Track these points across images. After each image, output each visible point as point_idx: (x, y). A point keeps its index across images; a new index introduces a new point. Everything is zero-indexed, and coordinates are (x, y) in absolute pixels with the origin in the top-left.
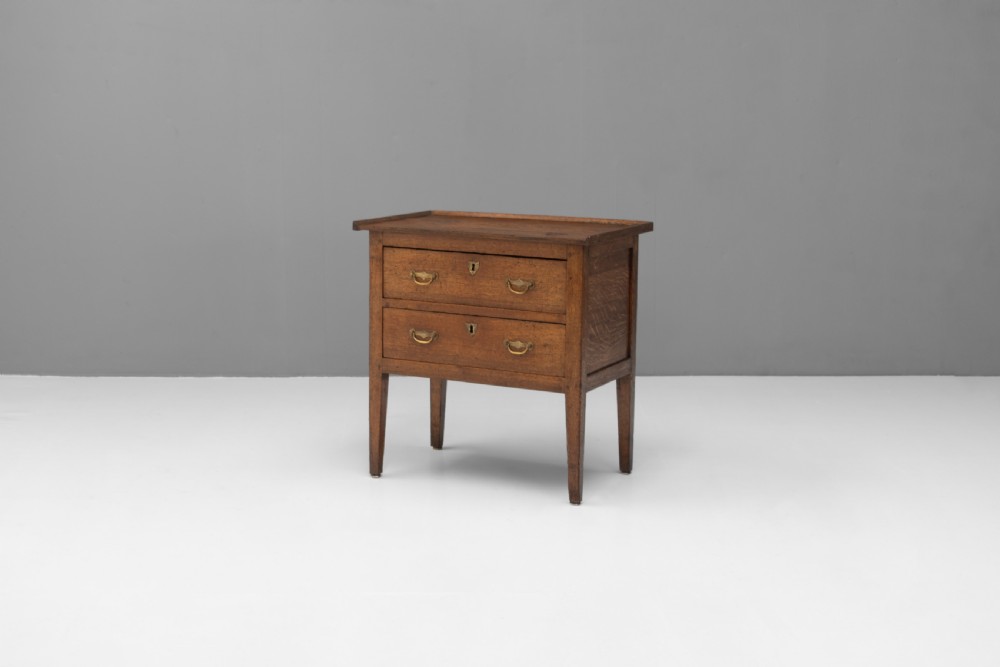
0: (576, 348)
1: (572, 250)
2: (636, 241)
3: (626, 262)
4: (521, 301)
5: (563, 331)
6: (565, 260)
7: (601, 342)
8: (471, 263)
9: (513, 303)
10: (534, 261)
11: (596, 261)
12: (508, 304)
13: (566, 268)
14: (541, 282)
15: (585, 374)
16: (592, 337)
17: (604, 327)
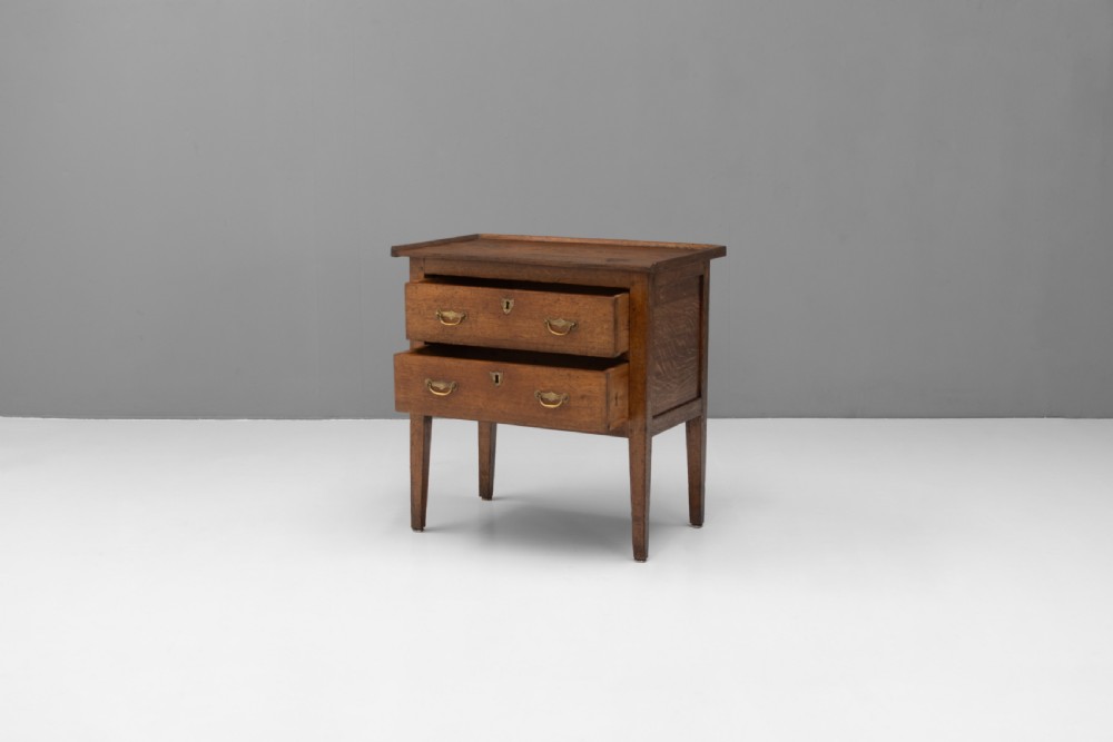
0: (640, 387)
1: (635, 278)
2: (707, 267)
3: (696, 291)
7: (669, 380)
8: (506, 300)
11: (662, 290)
14: (585, 322)
15: (650, 416)
16: (658, 375)
17: (671, 363)
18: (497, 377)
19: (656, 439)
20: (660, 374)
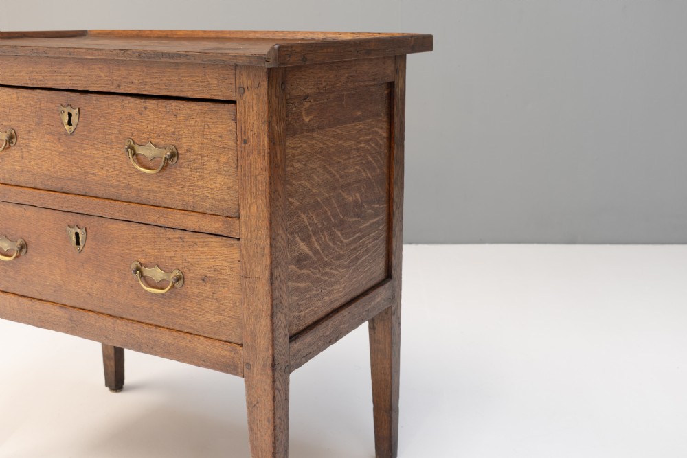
0: (262, 288)
1: (245, 80)
2: (401, 68)
3: (381, 108)
4: (155, 186)
5: (236, 253)
6: (234, 102)
7: (326, 265)
8: (67, 110)
9: (141, 191)
10: (174, 104)
11: (307, 105)
12: (134, 193)
13: (235, 120)
14: (189, 150)
15: (283, 339)
16: (300, 261)
17: (332, 235)
18: (77, 235)
19: (295, 376)
20: (307, 257)
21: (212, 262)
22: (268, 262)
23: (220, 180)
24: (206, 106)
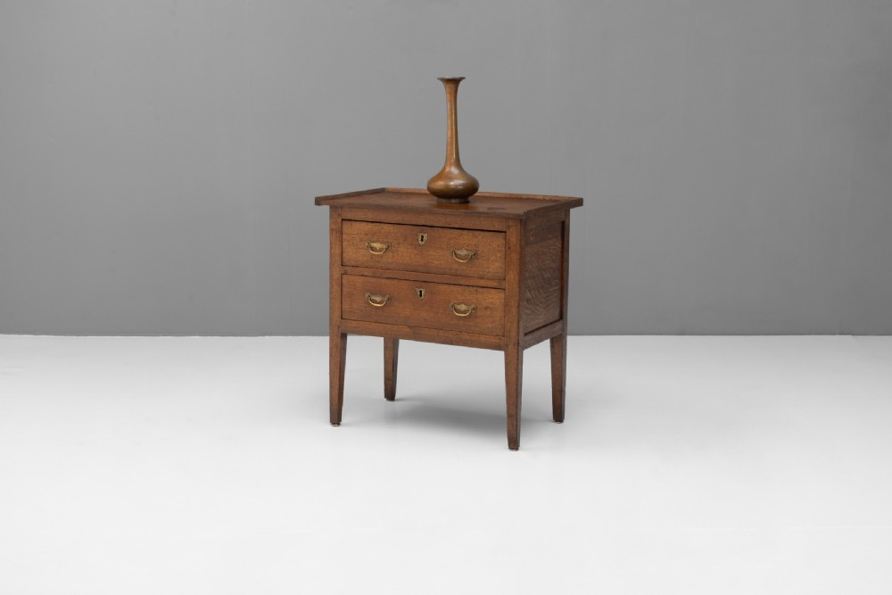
0: (514, 310)
1: (510, 223)
3: (559, 234)
4: (465, 268)
5: (502, 295)
6: (505, 232)
7: (537, 305)
8: (420, 235)
9: (457, 270)
10: (476, 233)
11: (532, 233)
12: (454, 271)
13: (505, 239)
14: (483, 253)
15: (521, 334)
16: (528, 300)
17: (539, 292)
18: (421, 292)
19: (526, 352)
20: (530, 300)
21: (491, 300)
22: (517, 298)
23: (497, 264)
24: (491, 234)
